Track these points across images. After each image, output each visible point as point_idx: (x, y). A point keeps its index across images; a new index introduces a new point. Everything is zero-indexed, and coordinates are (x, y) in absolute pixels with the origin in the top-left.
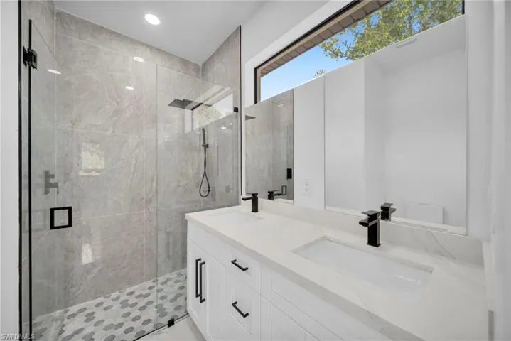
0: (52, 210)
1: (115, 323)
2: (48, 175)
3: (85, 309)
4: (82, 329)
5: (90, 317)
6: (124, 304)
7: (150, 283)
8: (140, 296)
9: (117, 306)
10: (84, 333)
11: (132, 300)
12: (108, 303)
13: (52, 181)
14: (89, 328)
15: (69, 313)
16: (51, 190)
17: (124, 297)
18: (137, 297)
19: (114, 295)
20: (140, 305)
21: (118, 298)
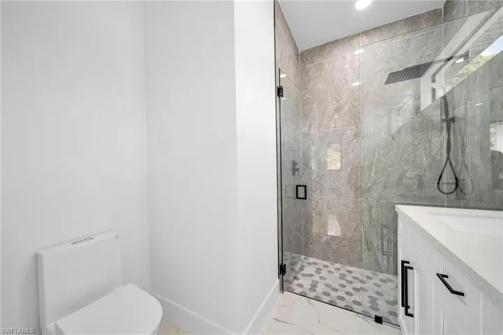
0: (297, 186)
1: (333, 286)
2: (294, 164)
3: (317, 264)
4: (312, 275)
5: (319, 271)
6: (342, 277)
7: (368, 273)
8: (357, 278)
9: (337, 274)
10: (313, 278)
11: (349, 277)
12: (331, 268)
13: (297, 167)
14: (316, 278)
15: (308, 261)
16: (297, 173)
17: (343, 271)
18: (354, 278)
19: (337, 265)
20: (354, 285)
21: (338, 269)
